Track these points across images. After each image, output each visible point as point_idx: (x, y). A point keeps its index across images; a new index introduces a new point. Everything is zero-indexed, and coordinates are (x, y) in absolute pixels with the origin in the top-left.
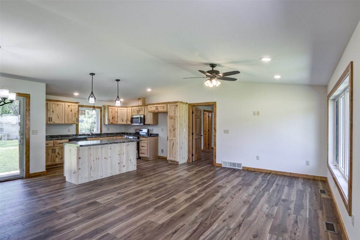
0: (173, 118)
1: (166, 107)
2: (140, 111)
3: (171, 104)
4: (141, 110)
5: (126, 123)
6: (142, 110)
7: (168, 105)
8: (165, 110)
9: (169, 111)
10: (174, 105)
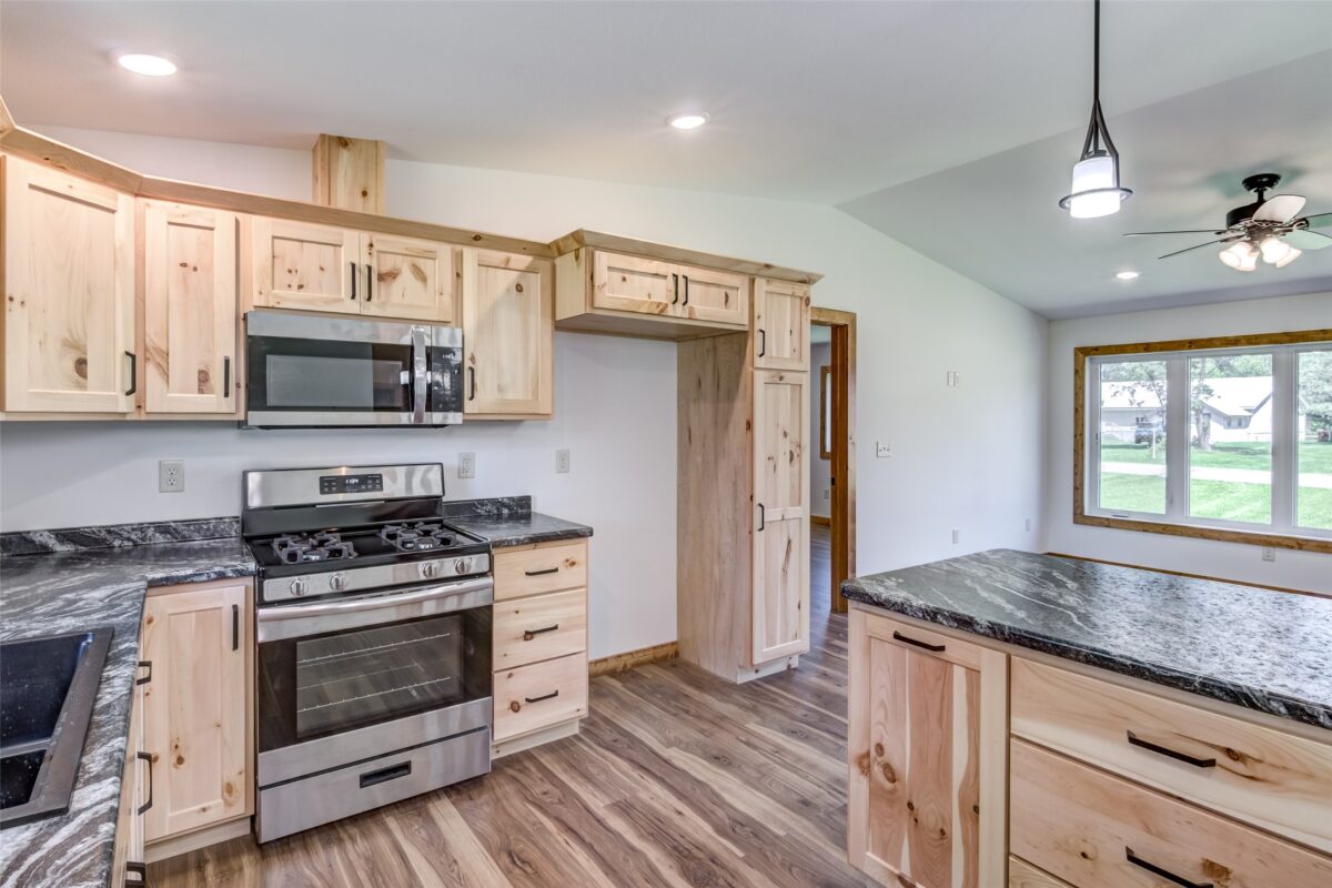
0: (788, 376)
1: (741, 298)
2: (388, 276)
3: (777, 287)
4: (407, 276)
5: (124, 405)
6: (420, 275)
7: (760, 284)
8: (735, 316)
9: (759, 325)
10: (793, 296)
